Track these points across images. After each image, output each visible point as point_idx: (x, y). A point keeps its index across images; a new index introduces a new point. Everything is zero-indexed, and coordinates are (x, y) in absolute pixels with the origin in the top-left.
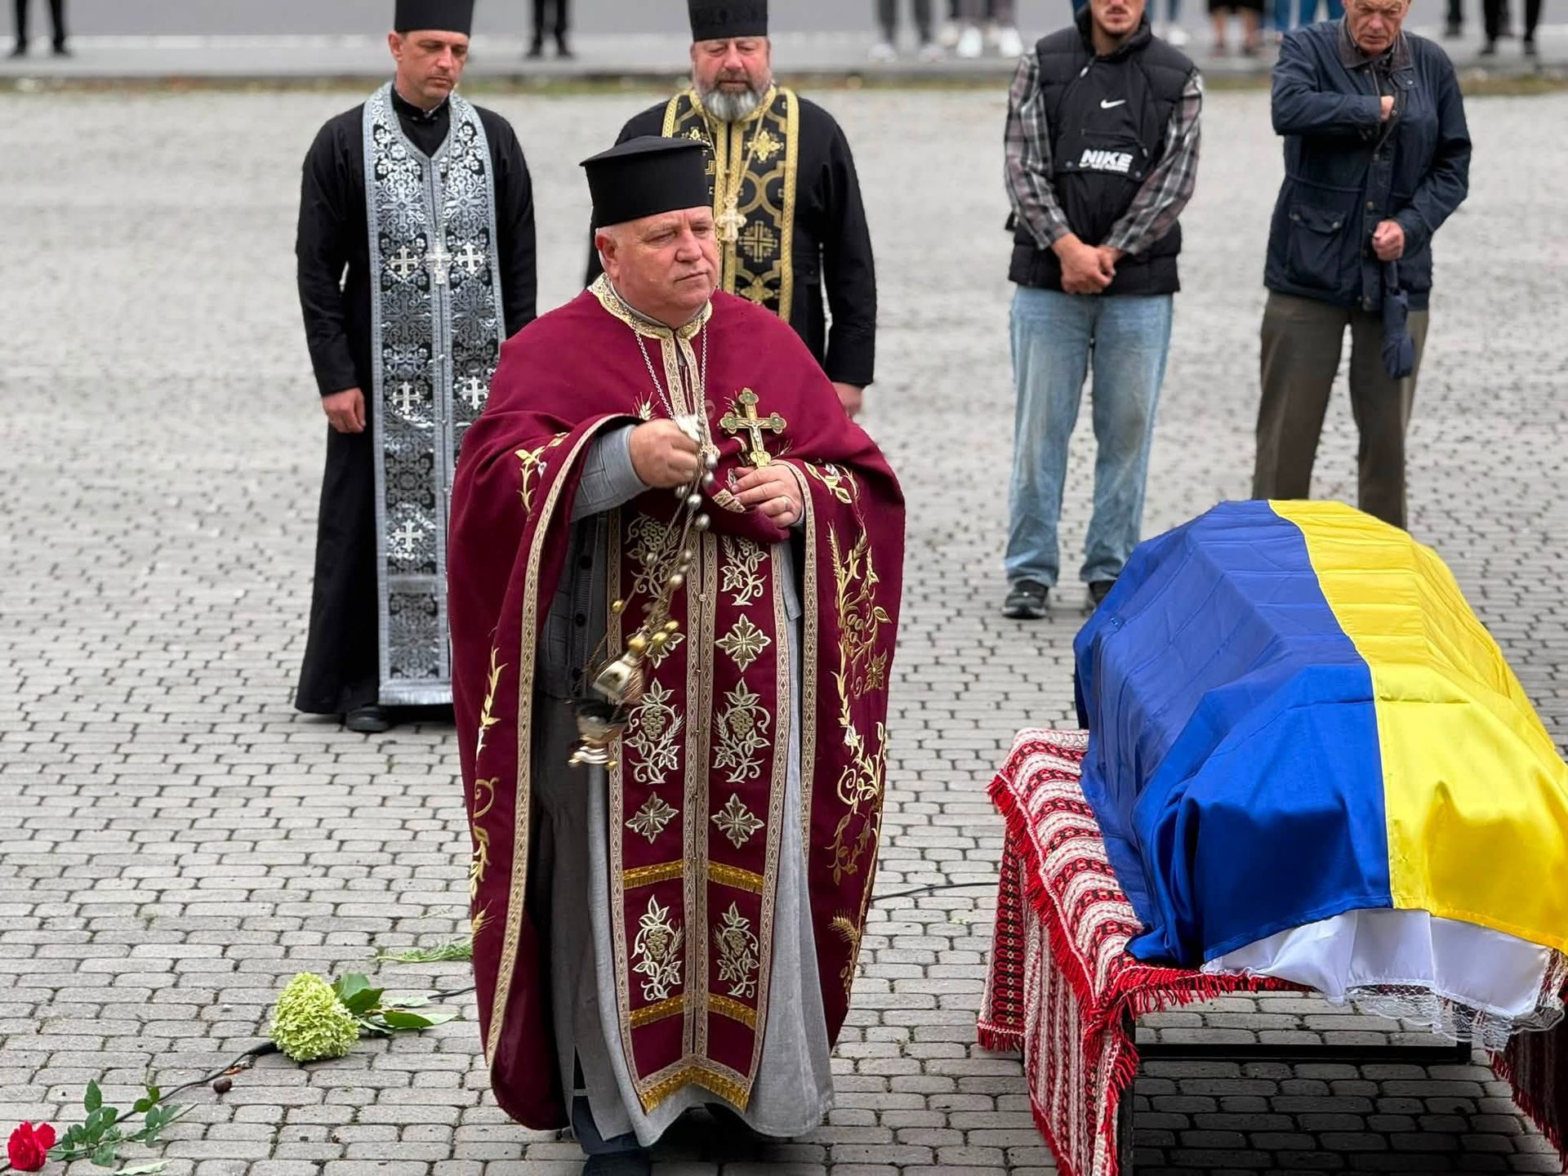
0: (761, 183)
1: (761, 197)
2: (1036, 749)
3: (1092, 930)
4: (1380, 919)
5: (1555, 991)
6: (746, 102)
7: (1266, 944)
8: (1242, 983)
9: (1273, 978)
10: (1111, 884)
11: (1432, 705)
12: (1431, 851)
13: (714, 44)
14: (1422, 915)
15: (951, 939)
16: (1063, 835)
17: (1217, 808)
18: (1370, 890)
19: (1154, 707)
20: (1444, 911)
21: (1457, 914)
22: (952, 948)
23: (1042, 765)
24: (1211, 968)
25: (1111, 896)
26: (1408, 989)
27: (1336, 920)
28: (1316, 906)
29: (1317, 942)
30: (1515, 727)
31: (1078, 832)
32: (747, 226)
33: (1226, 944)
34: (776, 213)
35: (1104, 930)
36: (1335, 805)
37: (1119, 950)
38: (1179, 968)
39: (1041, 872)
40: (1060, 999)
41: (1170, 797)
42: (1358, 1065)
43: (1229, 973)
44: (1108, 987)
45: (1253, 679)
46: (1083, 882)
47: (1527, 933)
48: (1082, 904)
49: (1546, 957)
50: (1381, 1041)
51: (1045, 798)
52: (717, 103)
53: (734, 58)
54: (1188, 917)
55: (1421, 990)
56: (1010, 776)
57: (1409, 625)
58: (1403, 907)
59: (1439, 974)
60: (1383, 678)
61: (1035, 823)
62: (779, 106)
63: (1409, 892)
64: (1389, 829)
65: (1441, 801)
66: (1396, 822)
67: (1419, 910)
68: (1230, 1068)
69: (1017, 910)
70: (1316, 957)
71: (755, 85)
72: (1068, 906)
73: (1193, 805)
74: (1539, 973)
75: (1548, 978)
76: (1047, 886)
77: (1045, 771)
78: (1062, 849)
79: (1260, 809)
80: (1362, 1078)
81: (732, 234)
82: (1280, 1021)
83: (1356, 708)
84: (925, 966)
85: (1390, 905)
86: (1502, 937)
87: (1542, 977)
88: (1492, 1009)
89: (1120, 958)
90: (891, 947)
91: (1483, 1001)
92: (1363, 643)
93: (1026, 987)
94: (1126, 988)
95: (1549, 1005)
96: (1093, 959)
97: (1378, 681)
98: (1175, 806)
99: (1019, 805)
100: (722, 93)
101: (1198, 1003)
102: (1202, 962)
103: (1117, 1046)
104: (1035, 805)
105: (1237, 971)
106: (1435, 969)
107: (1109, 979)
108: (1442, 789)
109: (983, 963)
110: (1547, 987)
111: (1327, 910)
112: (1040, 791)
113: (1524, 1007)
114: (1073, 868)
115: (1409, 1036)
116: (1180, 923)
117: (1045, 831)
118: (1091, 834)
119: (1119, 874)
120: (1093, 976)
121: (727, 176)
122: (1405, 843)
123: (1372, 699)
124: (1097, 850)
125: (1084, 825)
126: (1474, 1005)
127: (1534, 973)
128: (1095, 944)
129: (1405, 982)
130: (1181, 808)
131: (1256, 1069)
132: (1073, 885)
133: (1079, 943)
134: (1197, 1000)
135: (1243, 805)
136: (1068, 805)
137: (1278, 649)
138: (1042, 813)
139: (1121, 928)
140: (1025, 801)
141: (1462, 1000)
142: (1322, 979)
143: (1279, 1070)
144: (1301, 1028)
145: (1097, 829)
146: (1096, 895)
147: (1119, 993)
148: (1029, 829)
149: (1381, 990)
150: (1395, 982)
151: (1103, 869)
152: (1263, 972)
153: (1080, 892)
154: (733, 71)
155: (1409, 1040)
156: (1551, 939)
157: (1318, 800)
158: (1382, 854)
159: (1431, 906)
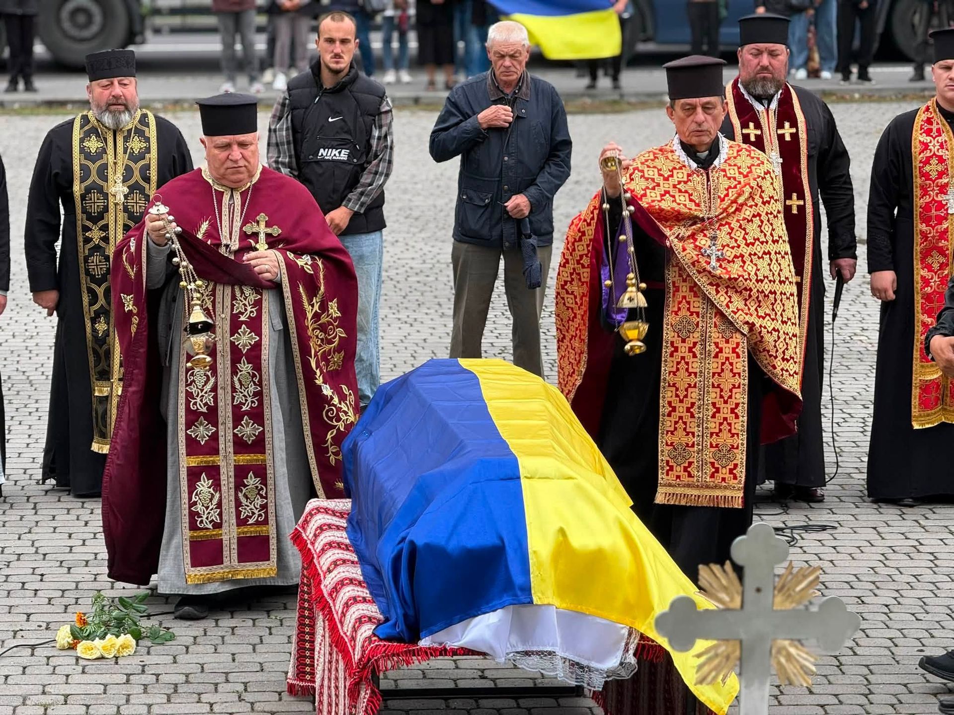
0: (136, 167)
1: (137, 176)
2: (319, 512)
3: (353, 621)
4: (526, 610)
5: (631, 652)
6: (125, 117)
7: (458, 627)
8: (443, 651)
9: (462, 648)
10: (365, 593)
11: (555, 480)
12: (556, 568)
13: (105, 82)
14: (551, 608)
15: (270, 628)
16: (335, 564)
17: (428, 546)
18: (519, 593)
19: (389, 485)
20: (564, 605)
21: (572, 607)
22: (271, 634)
23: (323, 521)
24: (425, 643)
25: (365, 600)
26: (542, 652)
27: (499, 612)
28: (487, 604)
29: (488, 626)
30: (605, 494)
31: (344, 561)
32: (129, 193)
33: (434, 628)
34: (146, 186)
35: (360, 621)
36: (497, 542)
37: (369, 633)
38: (405, 643)
39: (322, 587)
40: (334, 664)
41: (399, 539)
42: (516, 699)
43: (436, 645)
44: (363, 655)
45: (448, 466)
46: (348, 592)
47: (614, 617)
48: (347, 606)
49: (625, 632)
50: (530, 684)
51: (325, 541)
52: (107, 119)
53: (118, 90)
54: (411, 612)
55: (550, 653)
56: (304, 528)
57: (541, 432)
58: (539, 603)
59: (561, 643)
60: (525, 465)
61: (319, 557)
62: (144, 120)
63: (543, 594)
64: (530, 556)
65: (561, 538)
66: (535, 552)
67: (549, 605)
68: (439, 703)
69: (310, 609)
70: (488, 635)
71: (130, 107)
72: (338, 607)
73: (412, 543)
74: (621, 642)
75: (627, 644)
76: (326, 595)
77: (325, 525)
78: (335, 572)
79: (453, 545)
80: (519, 707)
81: (120, 198)
82: (469, 674)
83: (510, 484)
84: (254, 646)
85: (531, 602)
86: (599, 620)
87: (623, 644)
88: (594, 664)
89: (370, 638)
90: (233, 634)
91: (589, 659)
92: (514, 444)
93: (316, 657)
94: (373, 657)
95: (628, 661)
96: (353, 639)
97: (524, 467)
98: (400, 546)
99: (309, 546)
100: (110, 112)
101: (418, 664)
102: (419, 639)
103: (368, 692)
104: (319, 546)
105: (441, 644)
106: (559, 640)
107: (364, 651)
108: (562, 531)
109: (289, 642)
110: (626, 650)
111: (493, 606)
112: (322, 536)
113: (612, 663)
114: (342, 583)
115: (546, 681)
116: (405, 616)
117: (324, 562)
118: (353, 562)
119: (369, 587)
120: (354, 650)
121: (115, 163)
122: (540, 565)
123: (519, 478)
124: (356, 572)
125: (348, 557)
126: (584, 663)
127: (618, 642)
128: (355, 630)
129: (541, 649)
130: (405, 545)
131: (456, 703)
132: (341, 594)
133: (345, 629)
134: (416, 662)
135: (442, 543)
136: (339, 545)
137: (463, 448)
138: (323, 551)
139: (370, 619)
140: (313, 544)
141: (577, 659)
142: (491, 648)
143: (470, 703)
144: (483, 677)
145: (356, 559)
146: (355, 600)
147: (369, 659)
148: (315, 561)
149: (527, 653)
150: (535, 649)
151: (360, 584)
152: (456, 645)
153: (346, 598)
154: (116, 97)
155: (547, 683)
156: (628, 620)
157: (487, 540)
158: (526, 571)
159: (556, 602)
